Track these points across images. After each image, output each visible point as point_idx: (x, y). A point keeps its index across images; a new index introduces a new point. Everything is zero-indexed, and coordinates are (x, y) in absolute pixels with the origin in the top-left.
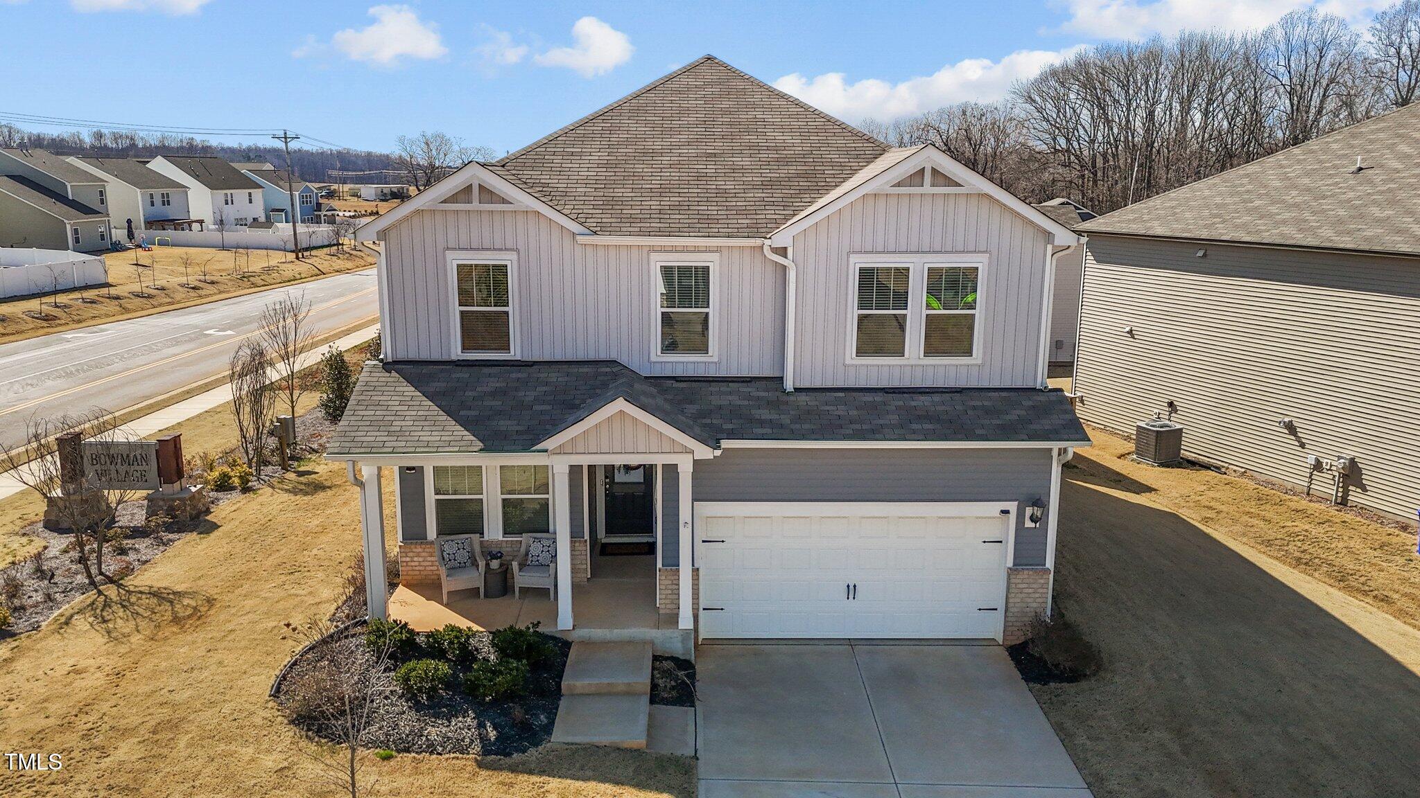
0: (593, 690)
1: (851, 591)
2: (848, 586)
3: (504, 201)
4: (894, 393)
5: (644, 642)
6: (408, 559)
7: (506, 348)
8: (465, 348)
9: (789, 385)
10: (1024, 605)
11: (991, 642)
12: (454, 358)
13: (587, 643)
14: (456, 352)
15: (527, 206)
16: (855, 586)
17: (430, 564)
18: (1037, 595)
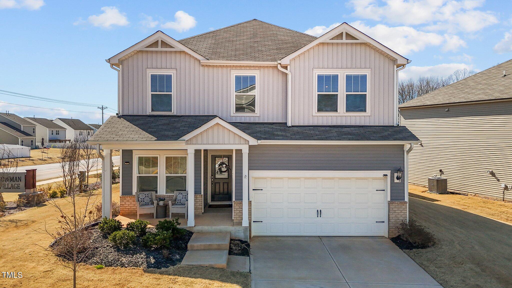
0: (202, 248)
1: (319, 213)
2: (318, 211)
3: (171, 47)
4: (334, 127)
5: (227, 232)
6: (124, 203)
7: (171, 111)
8: (153, 110)
9: (289, 124)
10: (397, 218)
11: (383, 237)
12: (148, 114)
13: (201, 233)
14: (149, 112)
15: (180, 49)
16: (321, 211)
17: (133, 205)
18: (402, 214)
